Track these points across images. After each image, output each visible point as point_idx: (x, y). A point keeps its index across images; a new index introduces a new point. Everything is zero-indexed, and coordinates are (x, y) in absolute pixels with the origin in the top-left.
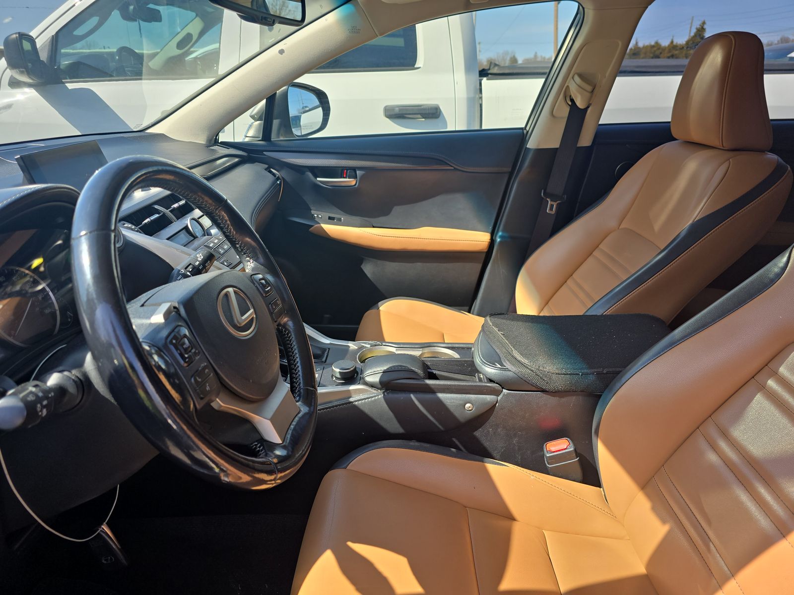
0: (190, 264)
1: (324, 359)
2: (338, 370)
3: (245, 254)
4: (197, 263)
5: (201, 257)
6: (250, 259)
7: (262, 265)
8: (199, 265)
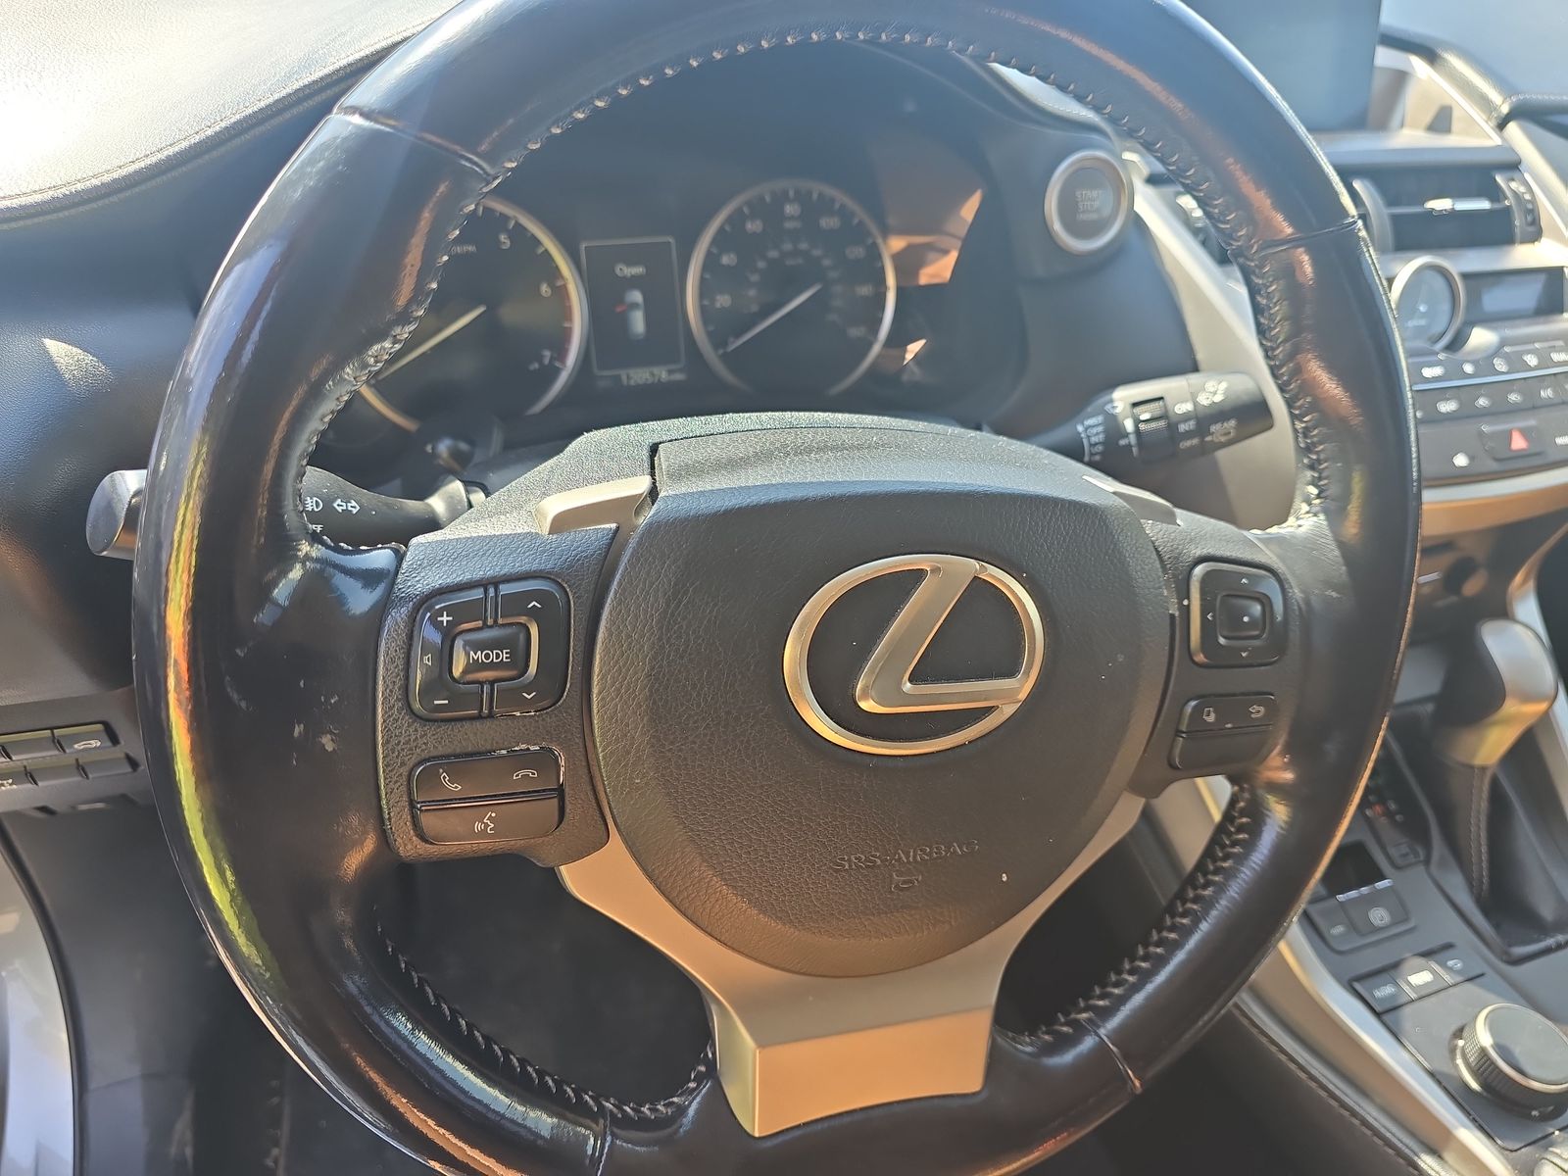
0: (1161, 398)
1: (1520, 950)
2: (1485, 1038)
3: (1312, 467)
4: (1187, 407)
5: (1215, 393)
6: (1318, 496)
7: (1341, 544)
8: (1186, 417)
